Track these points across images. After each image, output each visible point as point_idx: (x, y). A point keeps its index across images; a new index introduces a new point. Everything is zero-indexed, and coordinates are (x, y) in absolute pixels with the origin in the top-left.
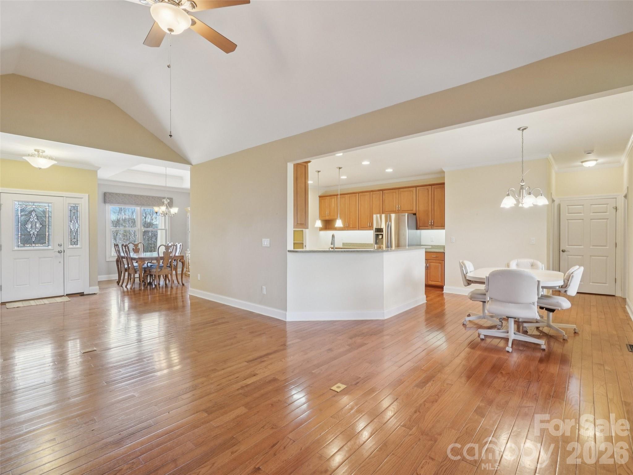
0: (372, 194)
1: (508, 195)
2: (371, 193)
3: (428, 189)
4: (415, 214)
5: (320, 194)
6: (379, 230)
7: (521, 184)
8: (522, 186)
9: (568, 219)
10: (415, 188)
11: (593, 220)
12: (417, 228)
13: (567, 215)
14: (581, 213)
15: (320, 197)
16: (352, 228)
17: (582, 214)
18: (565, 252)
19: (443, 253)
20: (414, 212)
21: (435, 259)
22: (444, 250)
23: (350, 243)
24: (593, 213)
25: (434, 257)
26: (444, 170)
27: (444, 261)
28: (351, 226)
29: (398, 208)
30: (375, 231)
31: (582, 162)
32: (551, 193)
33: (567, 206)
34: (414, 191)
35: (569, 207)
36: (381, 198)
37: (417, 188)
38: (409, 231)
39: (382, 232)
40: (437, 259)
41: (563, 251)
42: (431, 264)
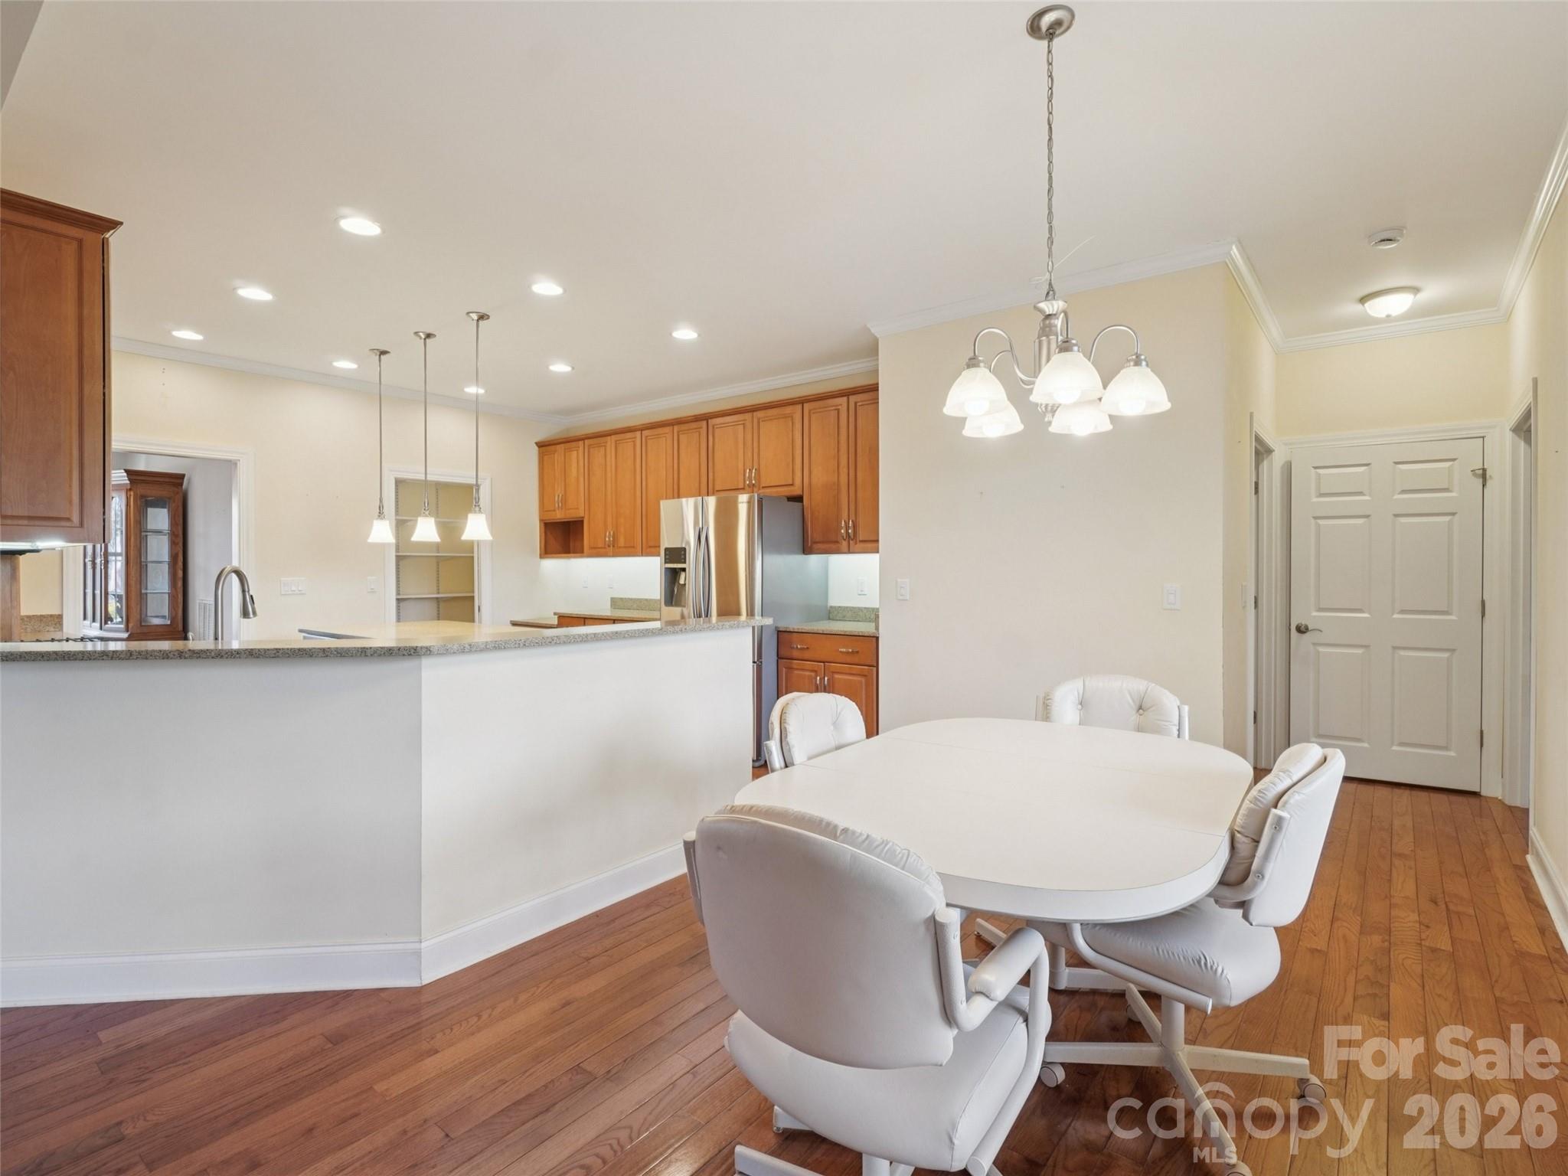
0: (678, 432)
1: (973, 362)
2: (676, 428)
3: (838, 410)
4: (799, 499)
5: (541, 436)
6: (676, 555)
7: (1042, 305)
8: (1049, 316)
9: (1318, 514)
10: (800, 406)
11: (1403, 520)
12: (806, 550)
13: (1315, 500)
14: (1361, 493)
15: (541, 445)
16: (625, 547)
17: (1367, 498)
18: (1308, 634)
19: (874, 639)
20: (796, 491)
21: (849, 659)
22: (877, 628)
23: (631, 599)
24: (1404, 492)
25: (848, 653)
26: (876, 330)
27: (875, 669)
28: (622, 542)
29: (750, 478)
30: (665, 559)
31: (1363, 300)
32: (1251, 415)
33: (1315, 468)
34: (798, 417)
35: (1318, 470)
36: (704, 446)
37: (805, 405)
38: (769, 558)
39: (685, 562)
40: (856, 659)
41: (1302, 630)
42: (837, 676)
